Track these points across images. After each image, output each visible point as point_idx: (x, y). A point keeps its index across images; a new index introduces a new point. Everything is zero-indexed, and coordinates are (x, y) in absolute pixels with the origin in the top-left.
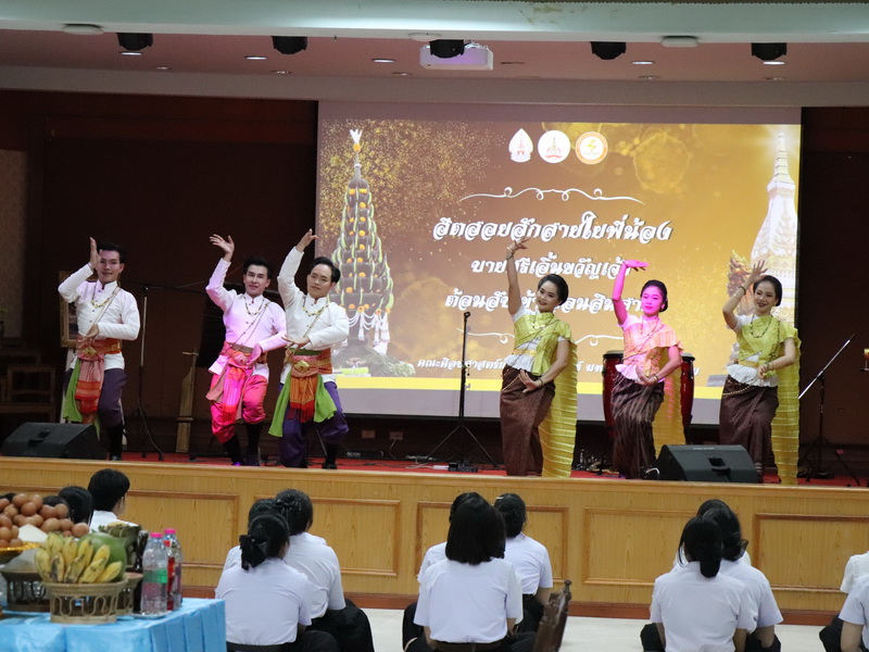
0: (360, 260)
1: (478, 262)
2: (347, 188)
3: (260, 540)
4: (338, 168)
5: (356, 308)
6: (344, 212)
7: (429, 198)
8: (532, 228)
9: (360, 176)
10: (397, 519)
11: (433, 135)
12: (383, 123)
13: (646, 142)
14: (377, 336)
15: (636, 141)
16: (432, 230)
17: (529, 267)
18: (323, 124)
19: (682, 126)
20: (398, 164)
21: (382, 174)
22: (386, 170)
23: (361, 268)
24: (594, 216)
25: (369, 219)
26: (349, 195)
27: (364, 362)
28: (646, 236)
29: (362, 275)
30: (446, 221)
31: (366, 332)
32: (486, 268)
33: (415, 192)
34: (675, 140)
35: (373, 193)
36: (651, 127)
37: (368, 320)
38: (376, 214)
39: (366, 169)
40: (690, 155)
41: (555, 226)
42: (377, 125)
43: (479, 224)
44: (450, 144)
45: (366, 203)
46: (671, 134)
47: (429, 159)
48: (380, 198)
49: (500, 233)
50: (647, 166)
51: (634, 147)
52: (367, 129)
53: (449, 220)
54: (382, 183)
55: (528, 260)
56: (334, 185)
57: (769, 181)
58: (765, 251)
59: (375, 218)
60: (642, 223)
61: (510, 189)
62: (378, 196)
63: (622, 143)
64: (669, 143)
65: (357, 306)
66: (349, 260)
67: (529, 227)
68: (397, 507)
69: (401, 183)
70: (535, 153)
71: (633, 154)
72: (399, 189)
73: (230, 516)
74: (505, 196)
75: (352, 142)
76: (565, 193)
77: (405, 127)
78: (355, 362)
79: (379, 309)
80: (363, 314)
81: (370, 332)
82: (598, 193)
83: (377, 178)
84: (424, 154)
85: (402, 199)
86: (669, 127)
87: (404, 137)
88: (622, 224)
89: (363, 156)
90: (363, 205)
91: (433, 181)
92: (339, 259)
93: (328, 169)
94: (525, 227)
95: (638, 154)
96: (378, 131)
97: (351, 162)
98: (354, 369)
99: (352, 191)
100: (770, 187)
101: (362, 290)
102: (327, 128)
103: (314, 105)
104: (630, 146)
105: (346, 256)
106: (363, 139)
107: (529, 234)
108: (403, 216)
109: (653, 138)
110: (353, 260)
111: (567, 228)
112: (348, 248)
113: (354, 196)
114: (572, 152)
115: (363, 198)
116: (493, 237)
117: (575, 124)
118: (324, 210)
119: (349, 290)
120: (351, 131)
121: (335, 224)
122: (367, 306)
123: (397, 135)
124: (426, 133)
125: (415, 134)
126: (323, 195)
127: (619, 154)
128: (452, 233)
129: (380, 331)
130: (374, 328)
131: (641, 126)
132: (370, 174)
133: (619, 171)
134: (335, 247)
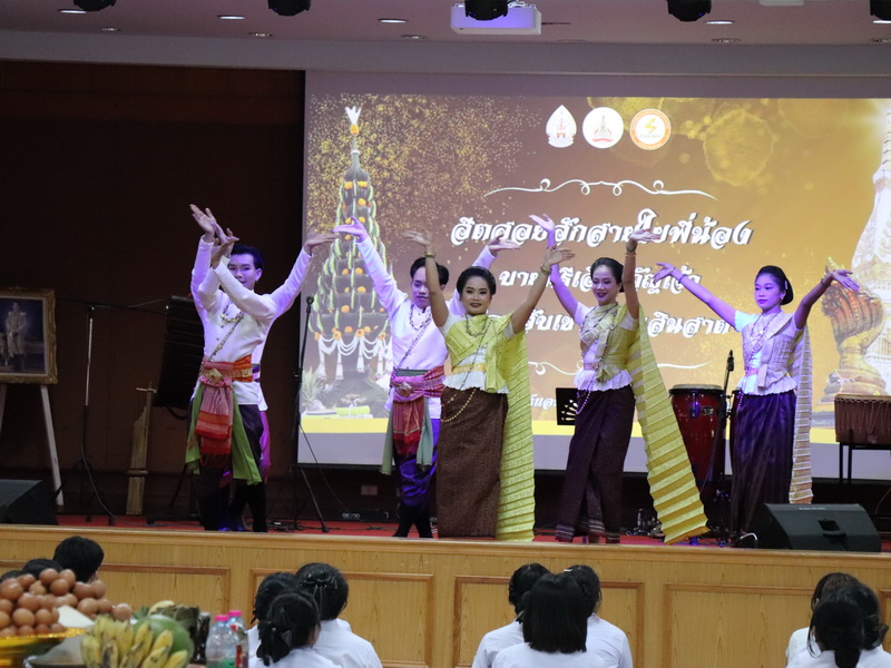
0: (359, 271)
1: (507, 273)
2: (342, 180)
3: (282, 629)
4: (330, 155)
5: (354, 331)
6: (338, 212)
7: (446, 192)
8: (576, 229)
9: (359, 165)
10: (430, 598)
11: (451, 112)
12: (387, 98)
13: (720, 122)
14: (380, 366)
15: (707, 120)
16: (450, 233)
17: (572, 279)
18: (311, 100)
19: (765, 101)
20: (406, 150)
21: (386, 162)
22: (392, 157)
23: (359, 282)
24: (653, 215)
25: (370, 220)
26: (344, 190)
27: (363, 399)
28: (719, 239)
29: (362, 289)
30: (467, 222)
31: (366, 362)
32: (518, 281)
33: (427, 185)
34: (756, 118)
35: (375, 187)
36: (725, 102)
37: (369, 347)
38: (378, 213)
39: (366, 157)
40: (775, 138)
41: (604, 227)
42: (380, 101)
43: (508, 226)
44: (473, 124)
45: (366, 199)
46: (751, 111)
47: (445, 143)
48: (384, 193)
49: (535, 237)
50: (721, 151)
51: (704, 128)
52: (367, 106)
53: (471, 221)
54: (386, 174)
55: (571, 270)
56: (325, 177)
57: (875, 170)
58: (869, 258)
59: (378, 218)
60: (714, 223)
61: (548, 181)
62: (382, 190)
63: (689, 123)
64: (748, 122)
65: (355, 329)
66: (345, 272)
67: (571, 229)
68: (430, 582)
69: (410, 174)
70: (579, 136)
71: (703, 136)
72: (408, 182)
73: (219, 594)
74: (541, 189)
75: (348, 122)
76: (617, 185)
77: (415, 103)
78: (352, 399)
79: (383, 333)
80: (363, 339)
81: (372, 362)
82: (658, 187)
83: (380, 167)
84: (439, 138)
85: (411, 194)
86: (748, 103)
87: (415, 116)
88: (689, 225)
89: (363, 141)
90: (362, 201)
91: (451, 172)
92: (332, 270)
93: (318, 157)
94: (567, 229)
95: (709, 136)
96: (380, 108)
97: (347, 149)
98: (351, 409)
99: (348, 185)
100: (876, 177)
101: (361, 309)
102: (317, 106)
103: (299, 77)
104: (699, 127)
105: (341, 266)
106: (362, 119)
107: (572, 238)
108: (413, 215)
109: (727, 116)
110: (350, 272)
111: (619, 229)
112: (344, 257)
113: (350, 191)
114: (626, 134)
115: (363, 193)
116: (526, 241)
117: (629, 99)
118: (313, 209)
119: (345, 309)
120: (347, 109)
121: (327, 226)
122: (368, 329)
123: (405, 114)
124: (441, 111)
125: (427, 112)
126: (312, 189)
127: (685, 137)
128: (475, 237)
129: (384, 360)
130: (377, 357)
131: (713, 100)
132: (372, 163)
133: (685, 158)
134: (327, 255)
